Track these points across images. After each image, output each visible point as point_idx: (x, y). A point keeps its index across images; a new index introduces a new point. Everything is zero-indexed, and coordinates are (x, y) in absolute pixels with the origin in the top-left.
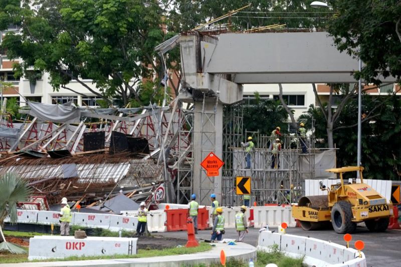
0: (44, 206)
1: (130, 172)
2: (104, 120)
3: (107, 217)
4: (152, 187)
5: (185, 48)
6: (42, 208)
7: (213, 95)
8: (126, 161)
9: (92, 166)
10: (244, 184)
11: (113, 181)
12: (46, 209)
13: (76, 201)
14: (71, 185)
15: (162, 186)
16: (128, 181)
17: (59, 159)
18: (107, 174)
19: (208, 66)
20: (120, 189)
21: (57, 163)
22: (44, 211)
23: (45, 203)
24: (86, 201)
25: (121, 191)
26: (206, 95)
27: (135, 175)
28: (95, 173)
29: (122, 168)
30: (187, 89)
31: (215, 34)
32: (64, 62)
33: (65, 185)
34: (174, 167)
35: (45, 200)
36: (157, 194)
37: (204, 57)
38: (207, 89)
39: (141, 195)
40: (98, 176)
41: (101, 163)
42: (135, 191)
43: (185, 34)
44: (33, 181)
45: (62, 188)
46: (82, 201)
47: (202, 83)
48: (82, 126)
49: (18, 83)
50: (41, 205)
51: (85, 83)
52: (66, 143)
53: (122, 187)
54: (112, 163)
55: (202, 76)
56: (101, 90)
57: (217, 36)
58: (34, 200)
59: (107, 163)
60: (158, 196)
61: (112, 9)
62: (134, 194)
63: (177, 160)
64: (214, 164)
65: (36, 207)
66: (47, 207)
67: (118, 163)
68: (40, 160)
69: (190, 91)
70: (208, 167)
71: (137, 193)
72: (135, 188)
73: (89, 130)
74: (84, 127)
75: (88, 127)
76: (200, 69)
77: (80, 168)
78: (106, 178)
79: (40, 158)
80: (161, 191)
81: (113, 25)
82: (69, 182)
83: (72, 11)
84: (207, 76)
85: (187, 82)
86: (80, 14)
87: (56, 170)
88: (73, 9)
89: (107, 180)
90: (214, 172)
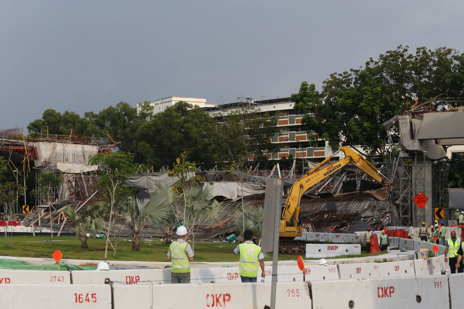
0: (312, 229)
1: (369, 207)
2: (358, 172)
3: (346, 236)
4: (382, 216)
5: (402, 123)
6: (310, 230)
7: (422, 154)
8: (367, 199)
9: (345, 203)
10: (440, 212)
11: (358, 212)
12: (313, 231)
13: (334, 226)
14: (332, 215)
15: (388, 215)
16: (367, 212)
17: (325, 199)
18: (354, 208)
19: (417, 135)
20: (362, 217)
21: (324, 201)
22: (311, 232)
23: (312, 227)
24: (340, 226)
25: (362, 219)
26: (417, 154)
27: (371, 208)
28: (347, 207)
29: (364, 203)
30: (405, 150)
31: (422, 114)
32: (342, 134)
33: (327, 215)
34: (397, 202)
35: (312, 226)
36: (385, 221)
37: (415, 129)
38: (418, 150)
39: (375, 221)
40: (349, 209)
41: (351, 201)
42: (371, 219)
43: (402, 115)
44: (308, 213)
45: (325, 217)
46: (338, 226)
47: (414, 146)
48: (343, 177)
49: (324, 149)
50: (309, 228)
51: (356, 148)
52: (333, 188)
53: (363, 216)
54: (358, 200)
55: (414, 142)
56: (366, 152)
57: (423, 115)
58: (305, 225)
59: (355, 201)
60: (386, 222)
61: (369, 98)
62: (370, 220)
63: (399, 198)
64: (422, 200)
65: (306, 230)
66: (313, 229)
67: (362, 200)
68: (313, 199)
69: (407, 151)
70: (418, 201)
71: (372, 219)
72: (371, 217)
73: (348, 179)
74: (345, 177)
75: (348, 177)
76: (412, 137)
77: (338, 204)
78: (353, 211)
79: (313, 198)
80: (387, 218)
81: (370, 108)
82: (330, 214)
83: (345, 100)
84: (417, 142)
85: (404, 145)
86: (349, 101)
87: (323, 206)
88: (345, 99)
89: (354, 212)
90: (422, 205)
